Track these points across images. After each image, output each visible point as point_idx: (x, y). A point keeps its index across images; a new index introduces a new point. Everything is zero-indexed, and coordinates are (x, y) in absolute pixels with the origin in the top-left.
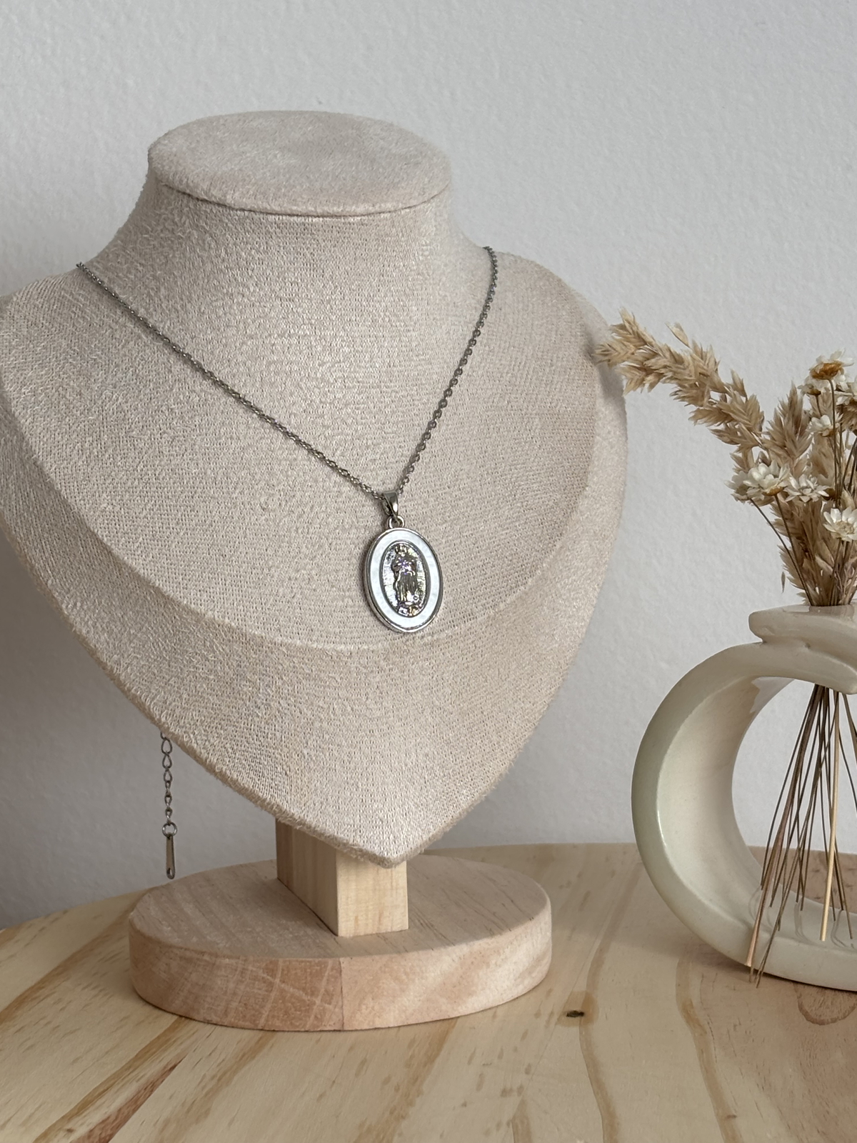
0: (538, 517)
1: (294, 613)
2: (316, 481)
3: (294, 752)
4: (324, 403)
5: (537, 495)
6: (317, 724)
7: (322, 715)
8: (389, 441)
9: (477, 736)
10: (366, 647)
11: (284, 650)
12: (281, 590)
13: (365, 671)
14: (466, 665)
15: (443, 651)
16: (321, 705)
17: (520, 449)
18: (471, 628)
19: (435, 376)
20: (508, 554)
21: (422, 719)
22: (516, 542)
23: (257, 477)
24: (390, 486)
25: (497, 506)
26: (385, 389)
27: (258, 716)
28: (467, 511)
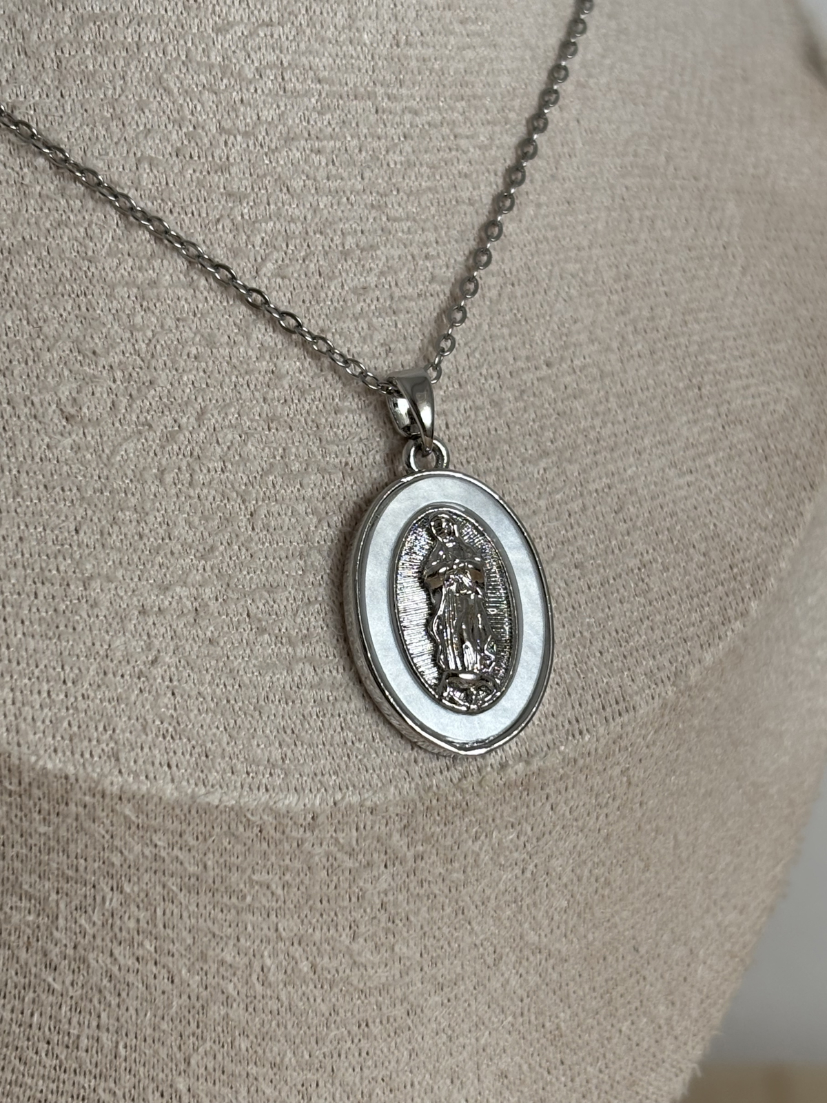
0: (757, 443)
1: (155, 705)
2: (211, 343)
3: (152, 1086)
4: (229, 132)
5: (747, 387)
6: (217, 1011)
7: (231, 987)
8: (400, 240)
9: (622, 1011)
10: (355, 799)
11: (128, 810)
12: (118, 642)
13: (349, 863)
14: (604, 832)
15: (552, 800)
16: (229, 959)
17: (702, 273)
18: (621, 737)
19: (505, 79)
20: (696, 536)
21: (495, 984)
22: (712, 506)
23: (49, 330)
24: (405, 359)
25: (662, 415)
26: (385, 104)
27: (51, 990)
28: (593, 427)
